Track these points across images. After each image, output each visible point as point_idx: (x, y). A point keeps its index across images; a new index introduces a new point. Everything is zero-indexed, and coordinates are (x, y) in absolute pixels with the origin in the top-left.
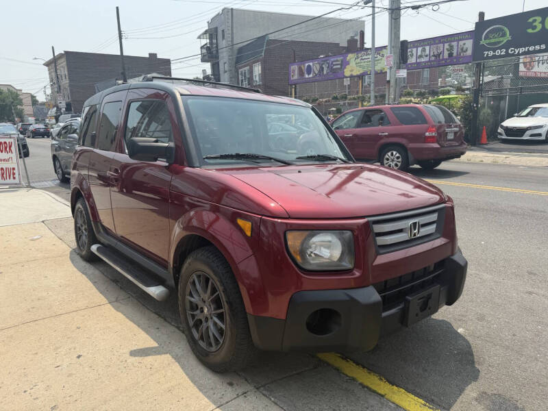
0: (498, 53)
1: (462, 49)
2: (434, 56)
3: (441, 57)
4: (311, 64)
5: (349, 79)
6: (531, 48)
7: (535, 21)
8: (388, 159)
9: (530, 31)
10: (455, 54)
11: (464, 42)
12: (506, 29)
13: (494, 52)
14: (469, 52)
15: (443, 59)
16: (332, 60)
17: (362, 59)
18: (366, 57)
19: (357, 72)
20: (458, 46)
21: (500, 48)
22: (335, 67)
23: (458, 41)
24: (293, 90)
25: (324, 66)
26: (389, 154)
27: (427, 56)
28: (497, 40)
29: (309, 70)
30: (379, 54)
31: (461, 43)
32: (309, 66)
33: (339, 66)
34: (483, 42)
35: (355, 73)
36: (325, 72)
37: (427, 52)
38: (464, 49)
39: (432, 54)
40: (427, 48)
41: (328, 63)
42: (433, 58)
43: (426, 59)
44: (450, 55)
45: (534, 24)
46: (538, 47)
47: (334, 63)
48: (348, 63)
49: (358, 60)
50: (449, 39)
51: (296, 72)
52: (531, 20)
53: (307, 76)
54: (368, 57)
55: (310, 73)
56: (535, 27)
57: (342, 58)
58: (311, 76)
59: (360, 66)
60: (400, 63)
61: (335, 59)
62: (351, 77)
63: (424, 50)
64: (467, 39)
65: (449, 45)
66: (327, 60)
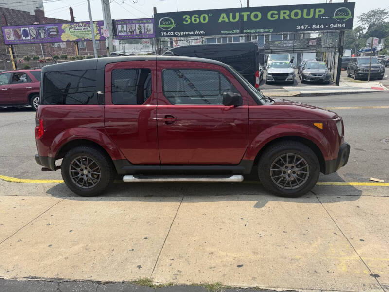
0: (169, 34)
1: (147, 29)
2: (130, 32)
3: (135, 33)
4: (27, 29)
5: (65, 43)
6: (187, 33)
7: (186, 17)
8: (35, 102)
9: (185, 23)
10: (143, 32)
11: (148, 25)
12: (172, 20)
13: (167, 33)
14: (152, 32)
15: (136, 35)
16: (48, 27)
17: (75, 29)
18: (79, 28)
19: (73, 38)
20: (144, 26)
21: (170, 31)
22: (51, 33)
23: (144, 23)
24: (10, 49)
25: (40, 31)
26: (36, 99)
27: (125, 31)
28: (167, 26)
29: (26, 34)
30: (89, 27)
31: (146, 25)
32: (24, 31)
33: (56, 33)
34: (160, 26)
35: (71, 39)
36: (43, 37)
37: (125, 29)
38: (149, 29)
39: (128, 30)
40: (125, 26)
41: (45, 30)
42: (130, 33)
43: (126, 33)
44: (141, 32)
45: (186, 19)
46: (190, 33)
47: (50, 30)
48: (63, 31)
49: (72, 30)
50: (138, 22)
51: (12, 34)
52: (184, 17)
53: (24, 38)
54: (80, 28)
55: (28, 37)
56: (187, 21)
57: (57, 27)
58: (29, 38)
59: (74, 35)
60: (114, 35)
61: (51, 27)
62: (68, 42)
63: (122, 27)
64: (149, 23)
65: (139, 26)
66: (43, 27)
